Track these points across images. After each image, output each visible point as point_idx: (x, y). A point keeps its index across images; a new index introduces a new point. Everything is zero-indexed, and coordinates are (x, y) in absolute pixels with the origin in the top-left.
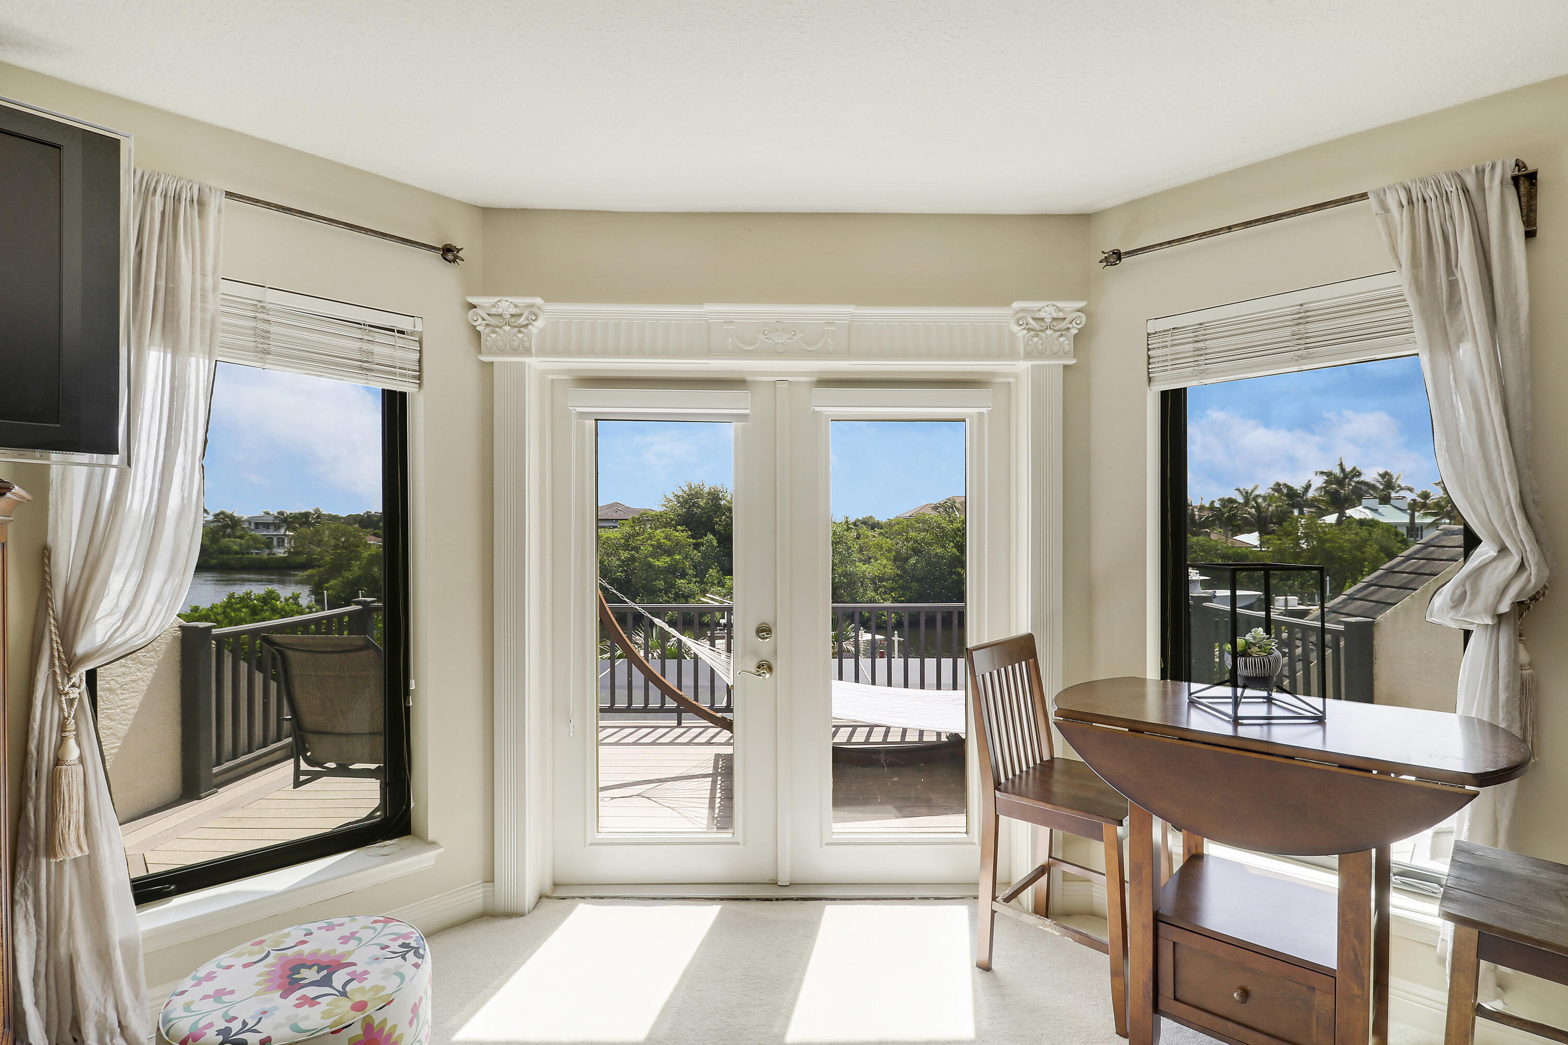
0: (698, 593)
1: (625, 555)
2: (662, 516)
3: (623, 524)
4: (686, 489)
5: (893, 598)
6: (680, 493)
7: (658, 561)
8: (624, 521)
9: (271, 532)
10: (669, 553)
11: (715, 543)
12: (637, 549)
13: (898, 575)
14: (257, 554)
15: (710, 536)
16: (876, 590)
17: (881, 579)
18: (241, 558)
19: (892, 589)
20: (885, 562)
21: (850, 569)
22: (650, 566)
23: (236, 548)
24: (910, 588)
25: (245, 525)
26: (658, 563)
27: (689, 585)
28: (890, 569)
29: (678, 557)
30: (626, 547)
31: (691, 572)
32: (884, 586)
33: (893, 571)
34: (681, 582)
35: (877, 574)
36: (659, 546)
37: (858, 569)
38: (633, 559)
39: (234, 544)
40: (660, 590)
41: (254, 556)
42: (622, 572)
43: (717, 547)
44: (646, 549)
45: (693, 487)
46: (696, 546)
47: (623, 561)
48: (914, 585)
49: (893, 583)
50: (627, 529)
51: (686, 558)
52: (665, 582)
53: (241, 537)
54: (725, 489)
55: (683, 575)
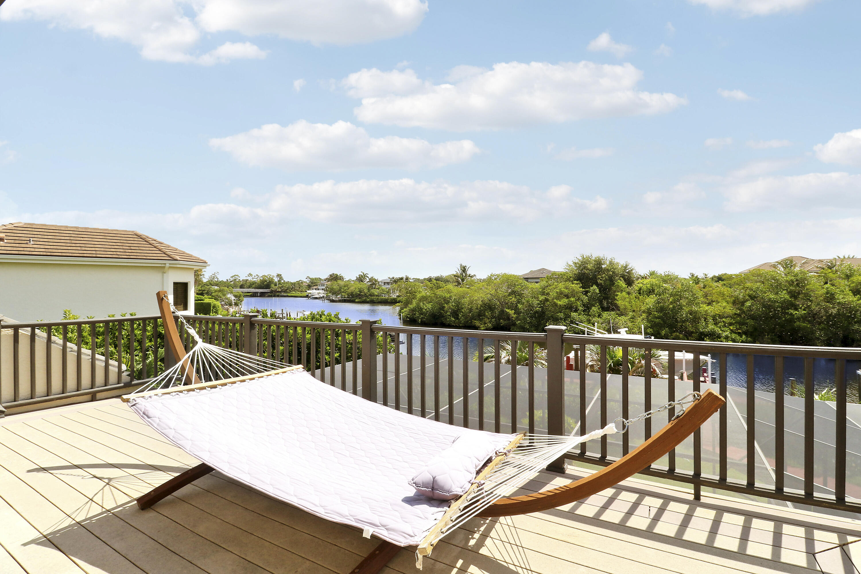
0: (585, 322)
1: (542, 298)
2: (565, 275)
3: (542, 280)
4: (580, 258)
5: (732, 330)
6: (577, 261)
7: (560, 301)
8: (543, 279)
9: (389, 286)
10: (567, 296)
11: (597, 291)
12: (548, 294)
13: (735, 314)
14: (384, 296)
15: (595, 287)
16: (716, 324)
17: (721, 317)
18: (378, 298)
19: (731, 324)
20: (725, 304)
21: (695, 308)
22: (556, 305)
23: (376, 294)
24: (747, 324)
25: (380, 283)
26: (560, 303)
27: (579, 316)
28: (730, 310)
29: (572, 299)
30: (543, 294)
31: (581, 308)
32: (724, 322)
33: (732, 311)
34: (573, 314)
35: (718, 313)
36: (561, 293)
37: (701, 309)
38: (547, 300)
39: (376, 292)
40: (561, 319)
41: (383, 297)
42: (539, 308)
43: (599, 294)
44: (553, 294)
45: (585, 257)
46: (586, 293)
47: (541, 301)
48: (751, 322)
49: (731, 320)
50: (544, 283)
51: (578, 299)
52: (564, 314)
53: (378, 289)
54: (606, 258)
55: (576, 311)
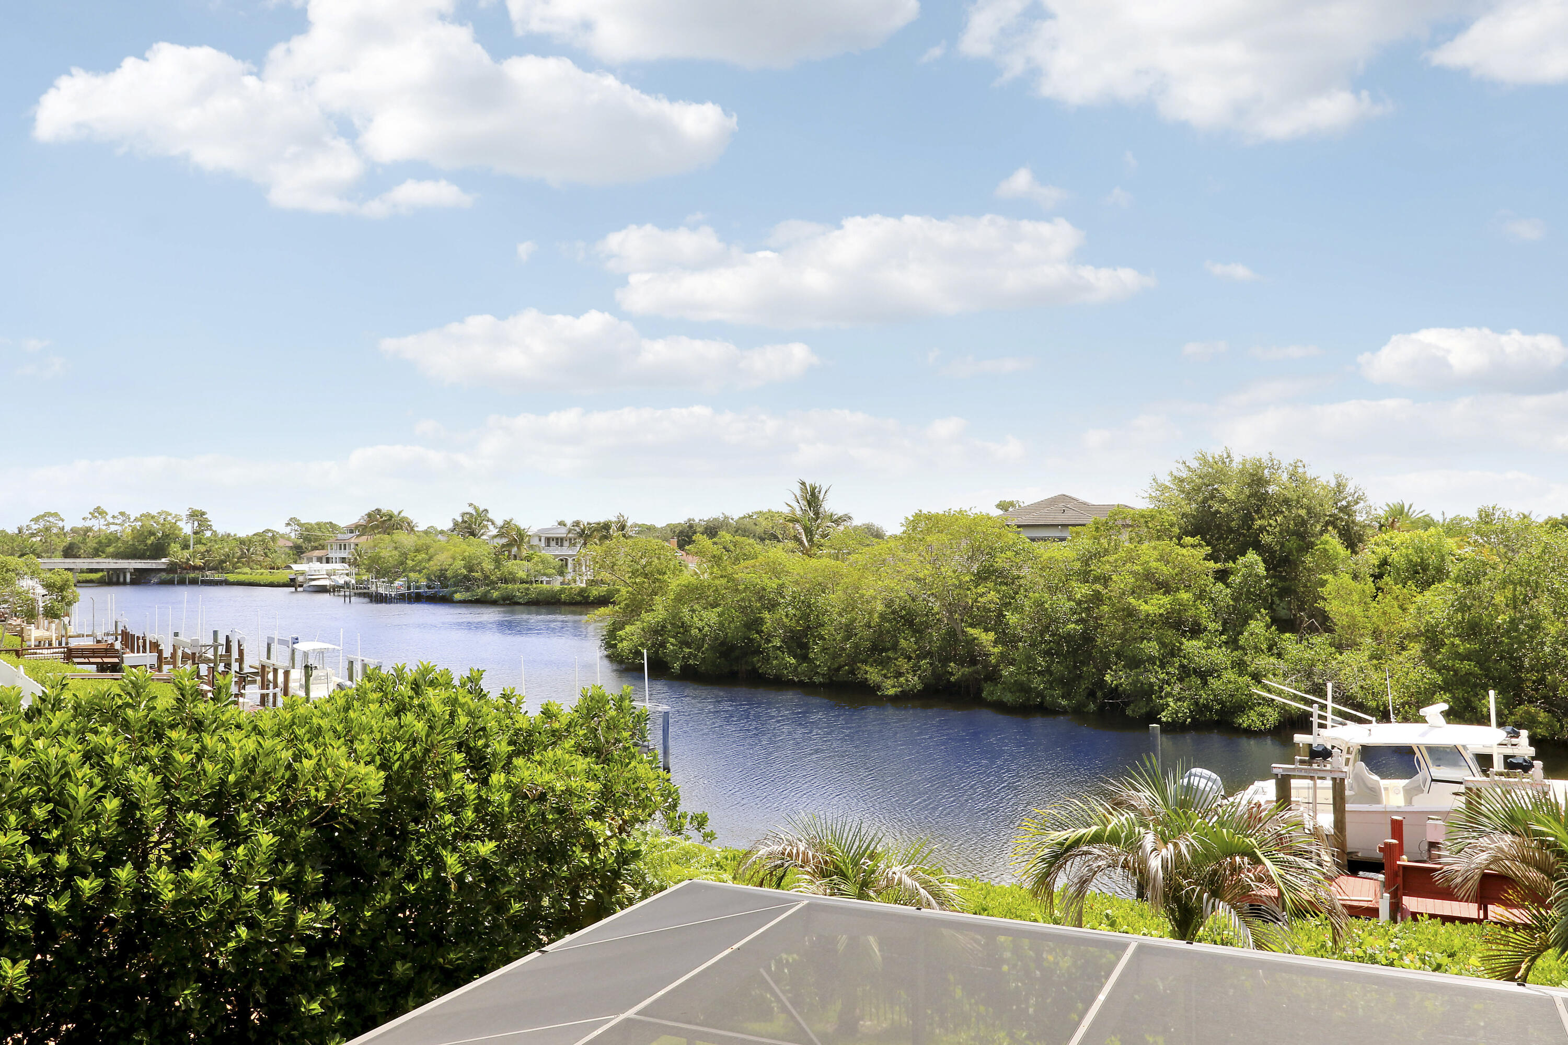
0: (1226, 668)
1: (1082, 591)
2: (1153, 517)
3: (1078, 533)
4: (1195, 464)
6: (1184, 474)
7: (1146, 603)
8: (1079, 529)
9: (565, 551)
10: (1165, 587)
11: (1261, 569)
12: (1105, 580)
14: (550, 582)
15: (1251, 556)
18: (528, 589)
22: (1131, 613)
23: (522, 574)
25: (535, 542)
26: (1146, 607)
27: (1209, 651)
29: (1183, 596)
30: (1085, 576)
31: (1212, 626)
34: (1191, 646)
36: (1148, 575)
38: (1097, 598)
39: (520, 569)
40: (1151, 660)
42: (1077, 622)
43: (1266, 578)
44: (1122, 581)
45: (1209, 460)
46: (1222, 576)
47: (1079, 603)
50: (1085, 543)
51: (1200, 597)
52: (1163, 645)
53: (529, 559)
55: (1196, 631)
